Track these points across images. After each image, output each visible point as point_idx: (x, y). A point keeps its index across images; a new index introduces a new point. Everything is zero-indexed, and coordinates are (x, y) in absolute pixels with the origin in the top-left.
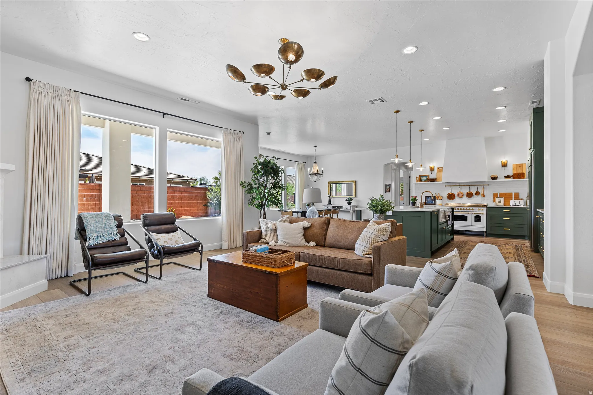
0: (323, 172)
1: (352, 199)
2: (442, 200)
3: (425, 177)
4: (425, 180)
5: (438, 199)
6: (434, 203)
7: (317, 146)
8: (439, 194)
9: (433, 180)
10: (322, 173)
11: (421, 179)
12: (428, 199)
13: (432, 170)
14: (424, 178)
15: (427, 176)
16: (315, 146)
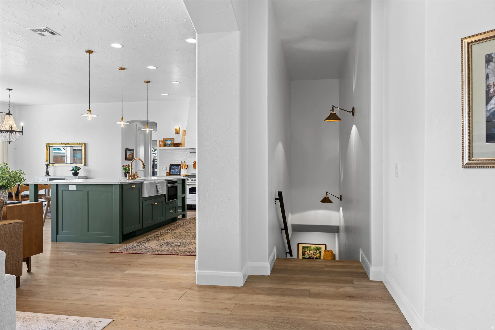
0: (23, 129)
1: (79, 169)
2: (187, 170)
3: (170, 140)
4: (170, 145)
5: (183, 169)
6: (179, 173)
7: (11, 90)
8: (184, 161)
9: (177, 145)
10: (21, 130)
11: (165, 143)
12: (173, 168)
13: (177, 132)
14: (169, 142)
15: (172, 140)
16: (9, 90)
